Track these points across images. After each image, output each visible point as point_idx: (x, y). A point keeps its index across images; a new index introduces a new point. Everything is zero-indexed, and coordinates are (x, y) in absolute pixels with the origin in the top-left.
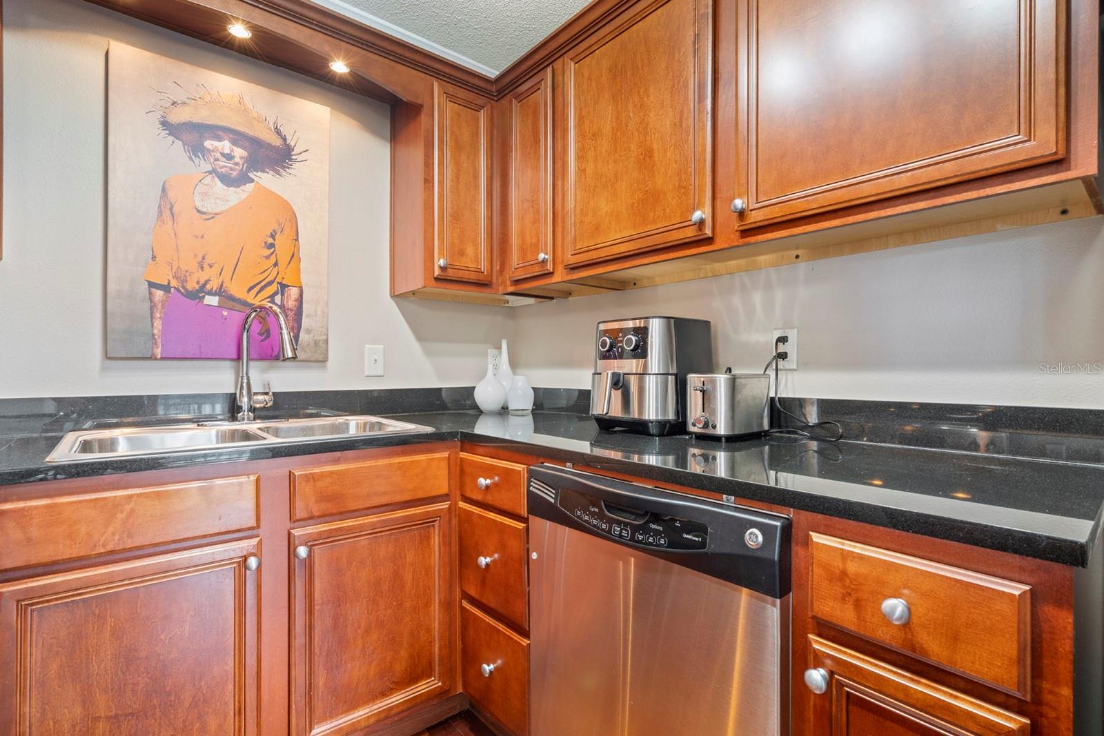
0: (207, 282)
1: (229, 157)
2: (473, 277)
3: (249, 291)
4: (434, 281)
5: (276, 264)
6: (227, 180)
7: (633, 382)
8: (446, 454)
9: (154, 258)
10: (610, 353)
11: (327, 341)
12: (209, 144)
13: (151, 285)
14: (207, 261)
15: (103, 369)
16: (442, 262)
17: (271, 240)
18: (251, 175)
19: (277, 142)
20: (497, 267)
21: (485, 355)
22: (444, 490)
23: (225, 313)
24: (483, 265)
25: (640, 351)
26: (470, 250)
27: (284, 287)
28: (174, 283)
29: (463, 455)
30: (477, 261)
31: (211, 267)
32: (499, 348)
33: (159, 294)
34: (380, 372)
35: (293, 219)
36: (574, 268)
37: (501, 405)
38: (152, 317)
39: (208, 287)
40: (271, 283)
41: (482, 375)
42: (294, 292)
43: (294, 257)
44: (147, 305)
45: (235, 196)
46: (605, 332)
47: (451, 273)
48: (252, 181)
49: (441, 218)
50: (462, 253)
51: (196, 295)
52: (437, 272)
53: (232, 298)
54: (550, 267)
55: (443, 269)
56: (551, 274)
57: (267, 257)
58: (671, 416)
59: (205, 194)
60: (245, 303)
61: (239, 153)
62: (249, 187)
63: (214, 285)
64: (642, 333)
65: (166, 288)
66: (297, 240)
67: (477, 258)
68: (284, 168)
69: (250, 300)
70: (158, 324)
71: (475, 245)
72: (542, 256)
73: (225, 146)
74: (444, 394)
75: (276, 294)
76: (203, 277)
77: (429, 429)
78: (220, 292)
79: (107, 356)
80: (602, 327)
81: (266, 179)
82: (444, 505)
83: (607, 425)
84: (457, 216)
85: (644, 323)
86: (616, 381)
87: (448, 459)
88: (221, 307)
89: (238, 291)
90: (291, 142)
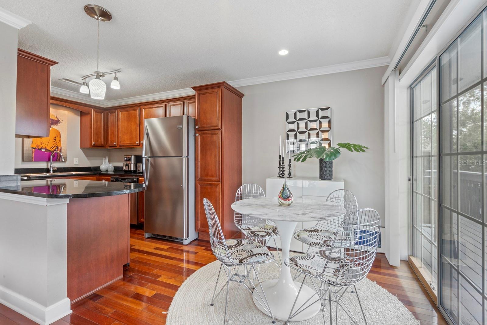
0: (42, 147)
2: (100, 145)
3: (51, 148)
4: (92, 147)
5: (56, 143)
7: (130, 164)
8: (96, 177)
9: (33, 143)
10: (126, 160)
11: (66, 158)
13: (32, 148)
14: (43, 143)
15: (22, 163)
16: (94, 143)
17: (55, 138)
18: (51, 126)
19: (56, 119)
20: (105, 143)
21: (102, 160)
23: (46, 153)
24: (102, 143)
25: (130, 160)
27: (58, 147)
28: (36, 147)
29: (99, 177)
30: (101, 142)
31: (43, 144)
32: (106, 158)
33: (34, 149)
34: (78, 163)
35: (60, 134)
36: (120, 146)
37: (106, 170)
38: (32, 154)
39: (43, 148)
40: (55, 147)
41: (102, 164)
42: (60, 148)
43: (60, 141)
44: (31, 152)
46: (125, 157)
47: (96, 145)
48: (51, 127)
49: (94, 135)
50: (98, 141)
51: (40, 150)
52: (93, 145)
53: (47, 150)
54: (116, 145)
56: (116, 146)
57: (54, 141)
58: (135, 170)
60: (50, 151)
63: (44, 147)
64: (131, 158)
65: (35, 148)
66: (60, 138)
67: (101, 141)
68: (58, 124)
69: (51, 150)
70: (33, 155)
71: (101, 139)
72: (115, 143)
74: (92, 168)
75: (56, 148)
76: (42, 146)
77: (93, 173)
78: (45, 149)
79: (23, 160)
80: (125, 156)
83: (126, 171)
84: (97, 134)
85: (131, 156)
86: (127, 165)
87: (96, 178)
88: (45, 151)
89: (48, 148)
90: (59, 119)
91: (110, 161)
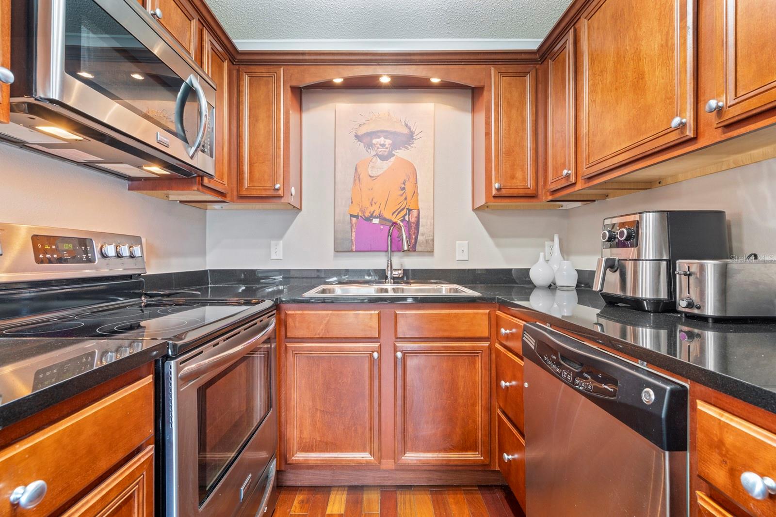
0: (374, 212)
1: (383, 145)
2: (522, 192)
3: (393, 214)
4: (493, 199)
5: (406, 199)
6: (384, 158)
7: (629, 266)
8: (487, 311)
9: (352, 202)
10: (611, 243)
11: (433, 240)
12: (374, 141)
13: (352, 216)
14: (374, 201)
16: (497, 185)
17: (403, 186)
18: (393, 152)
19: (406, 131)
20: (539, 182)
21: (543, 246)
22: (486, 334)
23: (382, 227)
24: (530, 183)
25: (633, 238)
26: (519, 175)
27: (410, 210)
28: (360, 214)
29: (499, 313)
30: (524, 180)
31: (375, 204)
32: (552, 239)
33: (354, 219)
34: (466, 258)
35: (415, 173)
36: (590, 178)
37: (550, 282)
38: (351, 231)
39: (374, 214)
40: (403, 209)
42: (415, 213)
43: (415, 193)
44: (349, 226)
45: (385, 165)
46: (606, 226)
47: (504, 192)
48: (394, 155)
49: (497, 156)
50: (513, 177)
51: (369, 219)
52: (494, 192)
53: (385, 219)
54: (573, 179)
55: (498, 190)
56: (574, 184)
57: (402, 195)
59: (373, 167)
60: (390, 221)
61: (388, 142)
62: (393, 159)
63: (376, 213)
64: (635, 228)
65: (357, 217)
66: (416, 183)
67: (526, 179)
68: (409, 145)
69: (393, 219)
70: (354, 234)
71: (523, 170)
72: (565, 172)
73: (382, 140)
74: (513, 273)
75: (405, 215)
76: (372, 209)
78: (380, 216)
79: (336, 251)
80: (608, 222)
81: (400, 153)
82: (486, 344)
84: (509, 153)
85: (637, 218)
86: (611, 265)
87: (489, 314)
88: (380, 224)
89: (387, 215)
90: (413, 129)
91: (565, 252)
